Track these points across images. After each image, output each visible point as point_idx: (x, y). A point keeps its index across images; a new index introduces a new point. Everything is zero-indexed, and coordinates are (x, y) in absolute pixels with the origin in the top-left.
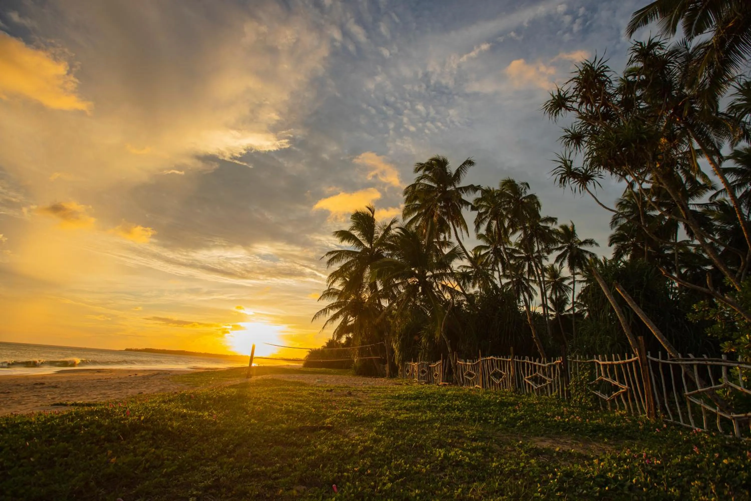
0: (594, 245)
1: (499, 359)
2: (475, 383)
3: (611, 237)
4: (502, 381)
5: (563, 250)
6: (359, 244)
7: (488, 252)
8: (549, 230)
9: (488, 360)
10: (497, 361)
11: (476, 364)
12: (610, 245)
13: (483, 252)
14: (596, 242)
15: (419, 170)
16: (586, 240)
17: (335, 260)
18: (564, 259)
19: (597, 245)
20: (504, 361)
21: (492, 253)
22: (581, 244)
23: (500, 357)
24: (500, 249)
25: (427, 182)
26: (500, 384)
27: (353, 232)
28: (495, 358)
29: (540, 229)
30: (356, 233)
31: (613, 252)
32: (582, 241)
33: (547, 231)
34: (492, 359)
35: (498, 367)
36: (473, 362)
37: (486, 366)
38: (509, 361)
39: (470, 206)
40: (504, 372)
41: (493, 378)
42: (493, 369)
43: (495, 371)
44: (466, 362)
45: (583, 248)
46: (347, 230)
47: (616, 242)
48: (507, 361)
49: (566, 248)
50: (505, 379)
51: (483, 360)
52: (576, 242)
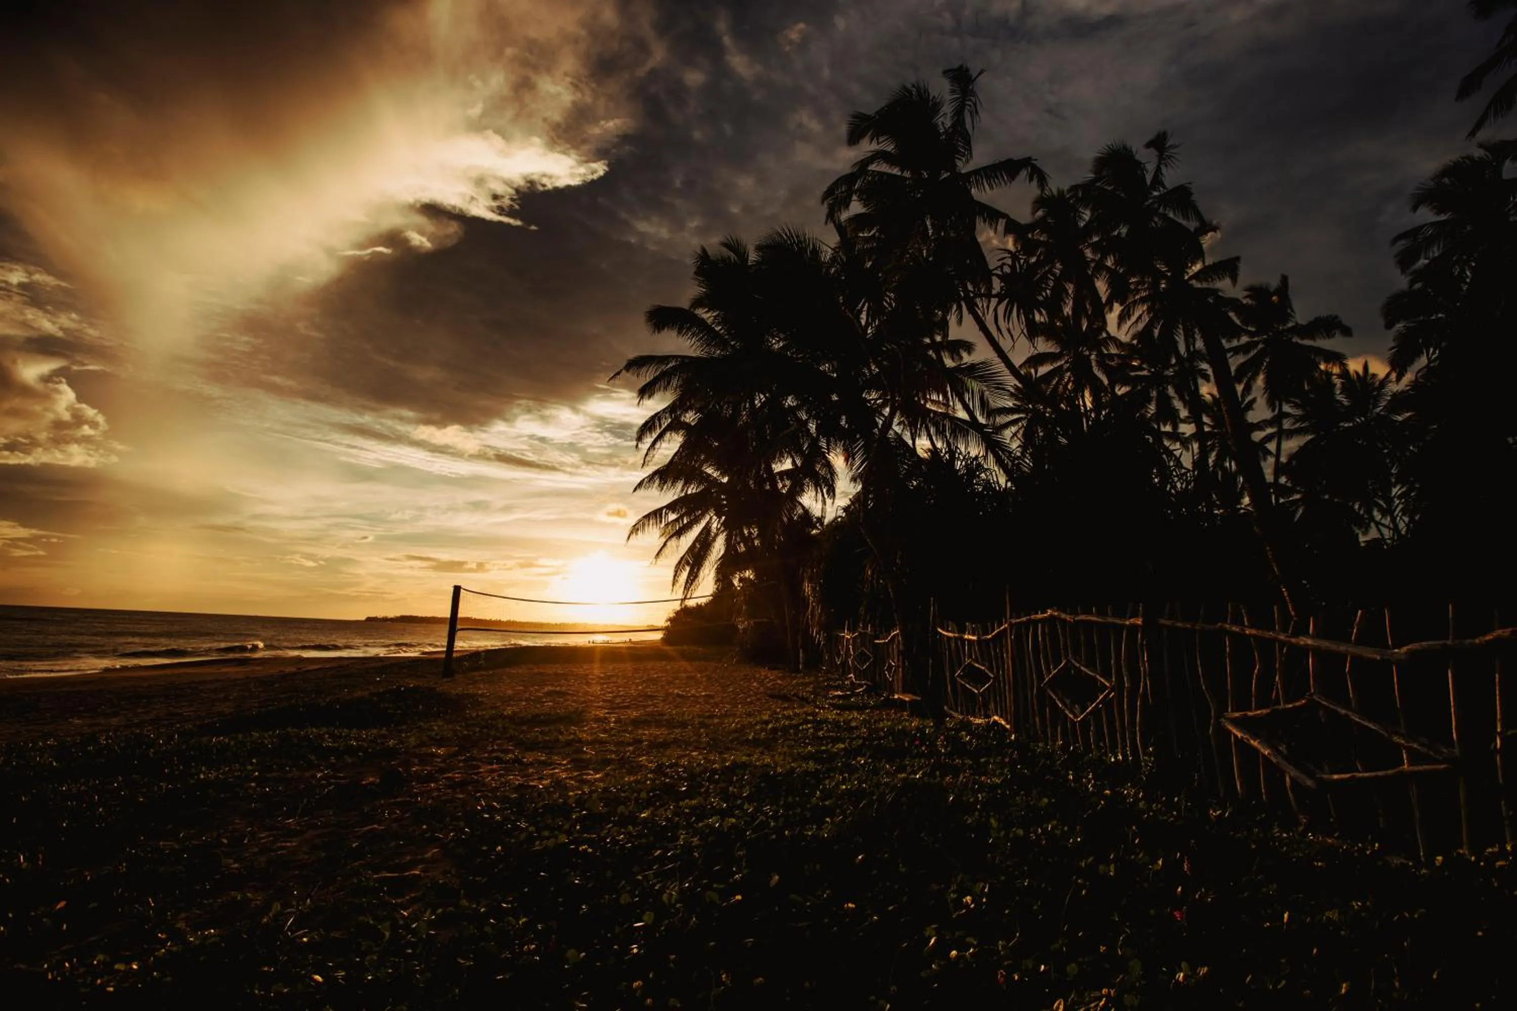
0: (1339, 333)
1: (1082, 617)
2: (992, 706)
4: (1097, 713)
5: (1253, 352)
6: (713, 337)
7: (1060, 367)
8: (1219, 300)
9: (1036, 621)
10: (1075, 626)
11: (994, 639)
13: (1045, 369)
14: (1344, 322)
15: (860, 135)
17: (659, 385)
18: (1256, 373)
19: (1347, 330)
20: (1104, 629)
21: (1068, 370)
22: (1301, 332)
23: (1087, 611)
24: (1087, 358)
25: (884, 168)
26: (1085, 723)
27: (699, 312)
28: (1067, 617)
30: (707, 314)
32: (1302, 326)
33: (1210, 300)
34: (1052, 619)
35: (1077, 652)
36: (986, 633)
37: (1028, 650)
38: (1133, 630)
40: (1107, 674)
41: (1055, 696)
42: (1057, 663)
43: (1067, 669)
44: (962, 630)
46: (687, 307)
48: (1119, 629)
49: (1260, 347)
50: (1109, 705)
51: (1019, 625)
52: (1288, 330)
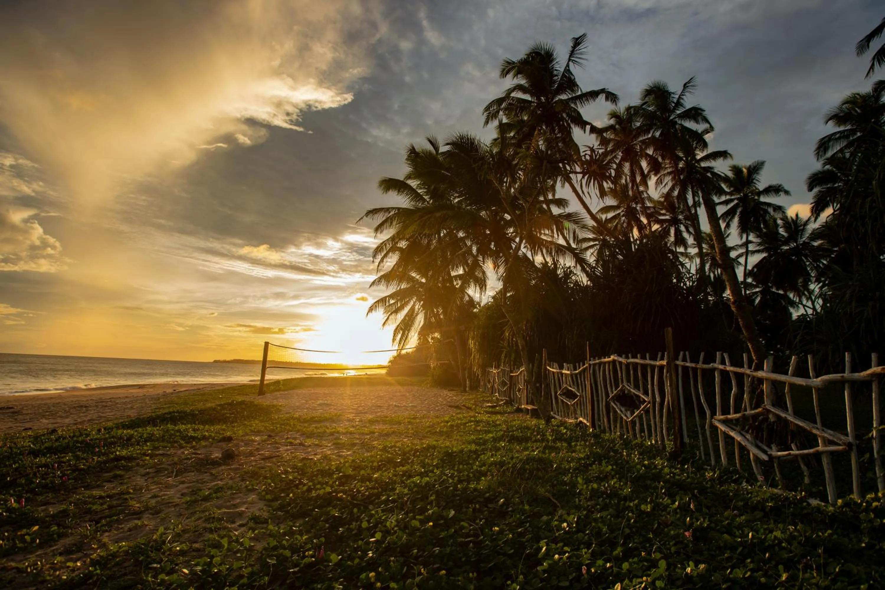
0: (782, 194)
1: (631, 360)
2: (579, 412)
3: (810, 178)
4: (640, 417)
5: (732, 205)
6: (417, 197)
7: (619, 214)
8: (714, 174)
9: (605, 363)
10: (628, 365)
11: (580, 373)
12: (810, 189)
13: (610, 215)
14: (786, 188)
15: (508, 73)
16: (770, 187)
17: (385, 226)
18: (733, 217)
19: (787, 193)
20: (644, 367)
21: (623, 216)
22: (760, 193)
23: (634, 357)
24: (635, 208)
25: (520, 95)
26: (633, 422)
27: (409, 182)
28: (623, 360)
29: (697, 172)
30: (413, 183)
31: (812, 201)
32: (761, 189)
33: (709, 175)
34: (614, 361)
35: (629, 381)
36: (575, 369)
37: (600, 379)
38: (661, 367)
39: (588, 127)
40: (646, 393)
41: (616, 406)
42: (617, 387)
43: (622, 390)
44: (561, 368)
45: (763, 199)
46: (402, 179)
47: (819, 184)
48: (653, 367)
49: (736, 202)
50: (647, 412)
51: (595, 365)
52: (752, 192)
